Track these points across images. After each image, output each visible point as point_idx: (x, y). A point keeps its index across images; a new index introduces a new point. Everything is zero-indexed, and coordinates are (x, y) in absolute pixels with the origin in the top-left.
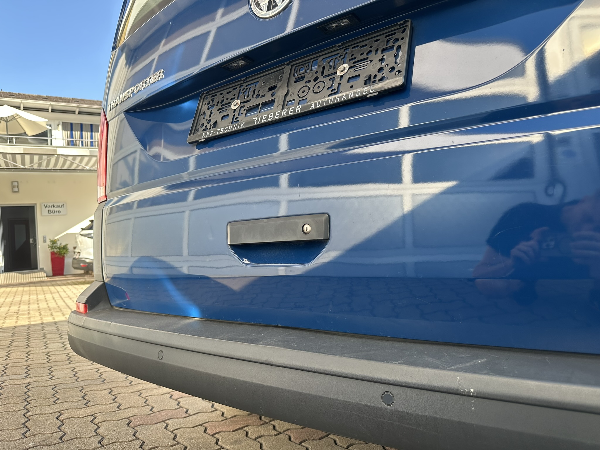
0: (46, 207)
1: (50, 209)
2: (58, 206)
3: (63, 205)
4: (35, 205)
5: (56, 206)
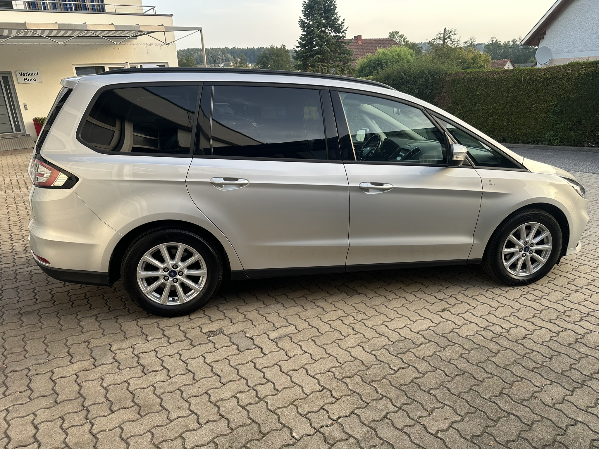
0: (21, 75)
1: (25, 77)
2: (32, 74)
3: (37, 73)
4: (10, 73)
5: (30, 74)
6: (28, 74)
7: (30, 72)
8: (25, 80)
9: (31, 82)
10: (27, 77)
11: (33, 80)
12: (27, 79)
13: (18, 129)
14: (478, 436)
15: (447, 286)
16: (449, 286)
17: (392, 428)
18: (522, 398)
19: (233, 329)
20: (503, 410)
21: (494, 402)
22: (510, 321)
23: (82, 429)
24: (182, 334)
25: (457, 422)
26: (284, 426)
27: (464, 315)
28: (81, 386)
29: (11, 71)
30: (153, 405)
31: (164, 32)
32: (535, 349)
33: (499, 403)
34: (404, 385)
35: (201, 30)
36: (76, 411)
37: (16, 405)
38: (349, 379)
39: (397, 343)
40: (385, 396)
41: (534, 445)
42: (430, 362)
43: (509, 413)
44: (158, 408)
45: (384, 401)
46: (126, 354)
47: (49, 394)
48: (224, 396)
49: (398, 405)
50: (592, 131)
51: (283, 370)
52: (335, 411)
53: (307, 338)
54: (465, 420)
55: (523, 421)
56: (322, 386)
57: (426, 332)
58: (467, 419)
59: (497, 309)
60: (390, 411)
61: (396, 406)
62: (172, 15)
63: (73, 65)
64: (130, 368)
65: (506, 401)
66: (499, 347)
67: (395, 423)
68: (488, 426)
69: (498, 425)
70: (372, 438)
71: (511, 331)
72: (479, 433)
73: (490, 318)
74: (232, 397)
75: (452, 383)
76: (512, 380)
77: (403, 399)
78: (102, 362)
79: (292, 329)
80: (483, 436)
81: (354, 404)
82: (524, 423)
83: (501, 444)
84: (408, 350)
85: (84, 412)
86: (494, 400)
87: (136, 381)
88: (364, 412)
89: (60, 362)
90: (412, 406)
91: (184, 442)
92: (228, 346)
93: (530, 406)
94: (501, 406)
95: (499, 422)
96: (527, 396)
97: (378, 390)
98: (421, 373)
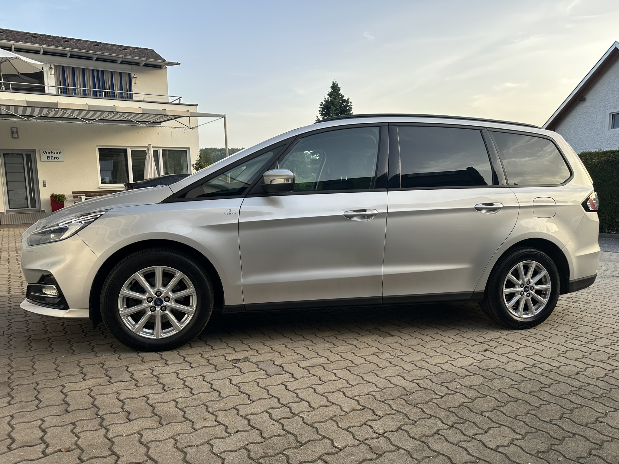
0: (45, 154)
2: (56, 153)
3: (61, 152)
4: (34, 151)
5: (54, 153)
6: (52, 153)
7: (54, 151)
8: (48, 158)
9: (54, 160)
10: (50, 155)
11: (55, 158)
12: (50, 158)
13: (34, 205)
14: (544, 452)
15: (485, 332)
16: (487, 333)
17: (446, 443)
18: (586, 421)
19: (259, 358)
20: (567, 431)
21: (556, 425)
22: (559, 360)
23: (95, 434)
24: (206, 361)
25: (517, 439)
26: (324, 437)
27: (509, 355)
28: (95, 398)
29: (35, 150)
30: (175, 416)
31: (189, 117)
32: (590, 382)
33: (561, 425)
34: (453, 407)
35: (225, 118)
36: (89, 418)
37: (22, 412)
38: (391, 401)
39: (439, 374)
40: (434, 416)
41: (608, 461)
42: (478, 390)
43: (574, 434)
44: (180, 418)
45: (433, 420)
46: (144, 375)
47: (59, 404)
48: (255, 411)
49: (450, 423)
50: (611, 217)
51: (317, 391)
52: (379, 426)
53: (342, 368)
54: (526, 438)
55: (592, 441)
56: (362, 406)
57: (470, 367)
58: (528, 437)
59: (542, 351)
60: (441, 428)
61: (447, 425)
62: (196, 105)
63: (96, 146)
64: (149, 385)
65: (568, 424)
66: (551, 380)
67: (448, 438)
68: (554, 444)
69: (564, 443)
70: (424, 450)
71: (561, 368)
72: (544, 450)
73: (536, 357)
74: (263, 412)
75: (506, 407)
76: (572, 406)
77: (454, 419)
78: (118, 380)
79: (323, 360)
80: (550, 452)
81: (400, 421)
82: (593, 443)
83: (571, 460)
84: (453, 380)
85: (99, 420)
86: (555, 422)
87: (156, 396)
88: (412, 428)
89: (72, 379)
90: (465, 425)
91: (212, 448)
92: (255, 371)
93: (597, 429)
94: (564, 428)
95: (565, 441)
96: (592, 420)
97: (425, 411)
98: (470, 399)
